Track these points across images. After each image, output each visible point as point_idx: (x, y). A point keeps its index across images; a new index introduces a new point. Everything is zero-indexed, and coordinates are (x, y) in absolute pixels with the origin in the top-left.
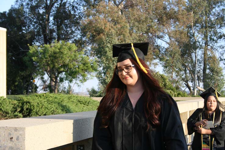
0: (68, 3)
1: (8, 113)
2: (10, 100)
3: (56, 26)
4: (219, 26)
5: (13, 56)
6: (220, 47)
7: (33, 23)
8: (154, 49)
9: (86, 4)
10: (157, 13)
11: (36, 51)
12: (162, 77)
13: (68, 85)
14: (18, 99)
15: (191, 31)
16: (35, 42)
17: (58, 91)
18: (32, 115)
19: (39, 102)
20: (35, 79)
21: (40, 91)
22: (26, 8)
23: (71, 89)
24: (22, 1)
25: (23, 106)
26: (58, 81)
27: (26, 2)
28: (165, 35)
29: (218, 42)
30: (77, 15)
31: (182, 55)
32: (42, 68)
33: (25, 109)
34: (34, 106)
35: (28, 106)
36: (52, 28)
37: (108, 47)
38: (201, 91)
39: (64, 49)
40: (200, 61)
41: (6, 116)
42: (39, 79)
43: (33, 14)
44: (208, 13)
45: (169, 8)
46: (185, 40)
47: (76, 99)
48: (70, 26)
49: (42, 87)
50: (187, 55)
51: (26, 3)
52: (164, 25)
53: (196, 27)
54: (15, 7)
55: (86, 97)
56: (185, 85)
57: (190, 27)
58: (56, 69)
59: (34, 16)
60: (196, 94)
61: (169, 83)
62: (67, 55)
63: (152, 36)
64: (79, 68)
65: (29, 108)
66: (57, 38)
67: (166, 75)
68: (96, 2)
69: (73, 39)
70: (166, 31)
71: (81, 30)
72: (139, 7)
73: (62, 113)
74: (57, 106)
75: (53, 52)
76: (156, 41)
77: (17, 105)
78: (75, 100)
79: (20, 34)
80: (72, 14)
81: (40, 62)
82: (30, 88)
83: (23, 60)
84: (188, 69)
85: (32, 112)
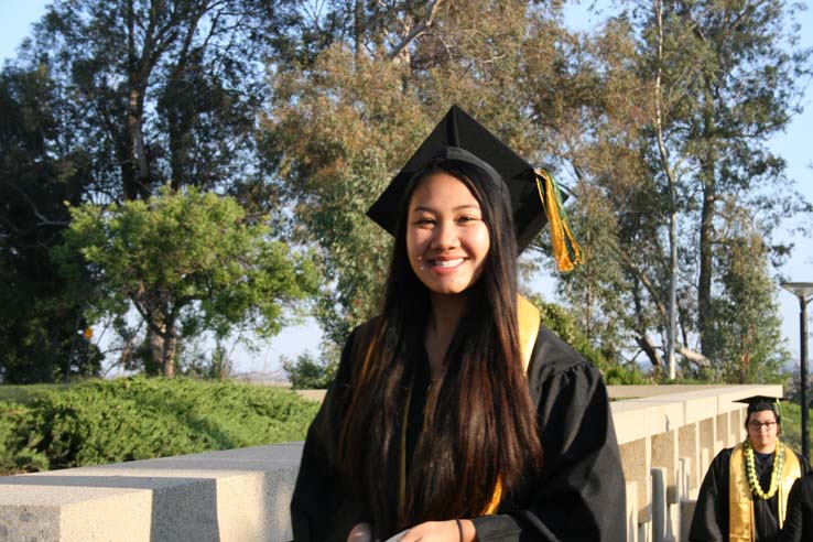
0: (211, 52)
2: (2, 405)
3: (168, 135)
4: (754, 128)
5: (11, 242)
6: (759, 203)
7: (85, 124)
9: (276, 51)
10: (532, 83)
11: (94, 226)
12: (552, 312)
13: (215, 346)
14: (30, 399)
15: (655, 148)
16: (90, 192)
17: (177, 367)
18: (81, 458)
19: (107, 408)
20: (93, 327)
21: (112, 370)
22: (58, 71)
23: (223, 363)
24: (44, 45)
25: (51, 428)
26: (178, 333)
27: (60, 47)
28: (562, 163)
29: (751, 185)
30: (242, 93)
31: (625, 235)
32: (120, 286)
33: (57, 438)
34: (91, 426)
35: (70, 423)
36: (153, 141)
37: (355, 206)
38: (694, 361)
39: (196, 215)
40: (689, 255)
42: (106, 327)
43: (86, 93)
44: (712, 84)
45: (572, 65)
46: (630, 180)
47: (241, 397)
48: (217, 133)
49: (118, 355)
50: (640, 236)
51: (58, 51)
52: (552, 126)
53: (672, 131)
54: (18, 66)
55: (280, 391)
56: (634, 343)
57: (651, 133)
58: (169, 288)
59: (89, 100)
60: (677, 375)
61: (578, 333)
62: (208, 237)
64: (251, 282)
65: (73, 431)
66: (173, 176)
67: (569, 306)
68: (310, 45)
69: (229, 181)
70: (565, 148)
71: (259, 147)
72: (464, 64)
73: (190, 447)
74: (175, 423)
75: (155, 229)
77: (29, 423)
78: (238, 403)
79: (37, 164)
80: (223, 90)
81: (110, 263)
82: (76, 358)
83: (48, 258)
84: (646, 285)
85: (81, 448)
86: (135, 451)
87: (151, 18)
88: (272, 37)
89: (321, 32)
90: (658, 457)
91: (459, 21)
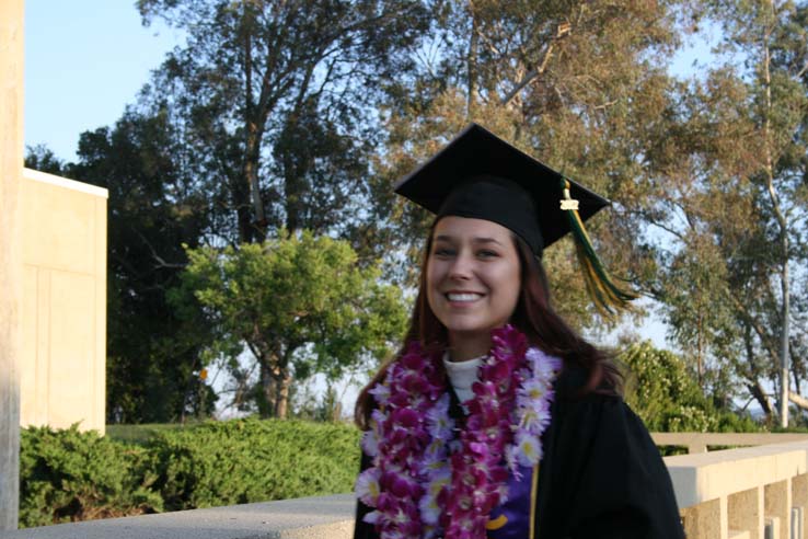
0: (326, 98)
1: (112, 492)
2: (119, 444)
3: (284, 179)
5: (129, 284)
7: (202, 169)
8: (634, 258)
9: (389, 98)
10: (643, 129)
11: (210, 268)
12: (664, 360)
13: (326, 388)
14: (146, 440)
15: (766, 196)
16: (207, 235)
17: (289, 407)
18: (196, 498)
19: (221, 449)
20: (207, 368)
21: (225, 410)
22: (177, 117)
23: (334, 405)
24: (164, 92)
25: (167, 467)
26: (291, 375)
27: (178, 92)
28: (674, 210)
30: (357, 139)
31: (736, 281)
32: (234, 328)
33: (172, 478)
34: (206, 466)
35: (185, 464)
36: (270, 185)
38: (807, 409)
39: (312, 258)
40: (802, 303)
41: (104, 501)
42: (220, 368)
43: (203, 137)
45: (684, 113)
46: (744, 226)
47: (354, 439)
48: (331, 178)
49: (232, 396)
50: (752, 282)
51: (177, 97)
52: (664, 172)
53: (785, 179)
54: (139, 112)
56: (746, 389)
57: (761, 179)
58: (282, 330)
59: (207, 145)
60: (789, 423)
61: (689, 381)
62: (323, 280)
63: (626, 213)
64: (364, 325)
65: (188, 471)
66: (288, 220)
67: (682, 353)
68: (423, 92)
69: (343, 225)
70: (677, 194)
71: (372, 192)
72: (576, 111)
73: (302, 490)
74: (288, 465)
75: (270, 273)
76: (639, 232)
77: (144, 462)
78: (349, 445)
79: (155, 207)
80: (338, 136)
81: (225, 305)
82: (190, 399)
83: (164, 299)
84: (758, 332)
85: (196, 488)
86: (248, 492)
87: (268, 65)
88: (386, 83)
89: (435, 79)
90: (770, 506)
91: (571, 68)
